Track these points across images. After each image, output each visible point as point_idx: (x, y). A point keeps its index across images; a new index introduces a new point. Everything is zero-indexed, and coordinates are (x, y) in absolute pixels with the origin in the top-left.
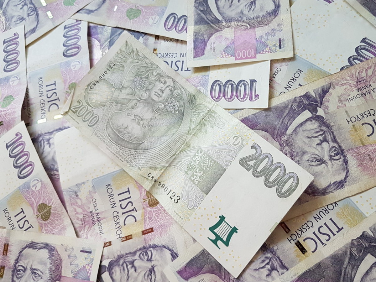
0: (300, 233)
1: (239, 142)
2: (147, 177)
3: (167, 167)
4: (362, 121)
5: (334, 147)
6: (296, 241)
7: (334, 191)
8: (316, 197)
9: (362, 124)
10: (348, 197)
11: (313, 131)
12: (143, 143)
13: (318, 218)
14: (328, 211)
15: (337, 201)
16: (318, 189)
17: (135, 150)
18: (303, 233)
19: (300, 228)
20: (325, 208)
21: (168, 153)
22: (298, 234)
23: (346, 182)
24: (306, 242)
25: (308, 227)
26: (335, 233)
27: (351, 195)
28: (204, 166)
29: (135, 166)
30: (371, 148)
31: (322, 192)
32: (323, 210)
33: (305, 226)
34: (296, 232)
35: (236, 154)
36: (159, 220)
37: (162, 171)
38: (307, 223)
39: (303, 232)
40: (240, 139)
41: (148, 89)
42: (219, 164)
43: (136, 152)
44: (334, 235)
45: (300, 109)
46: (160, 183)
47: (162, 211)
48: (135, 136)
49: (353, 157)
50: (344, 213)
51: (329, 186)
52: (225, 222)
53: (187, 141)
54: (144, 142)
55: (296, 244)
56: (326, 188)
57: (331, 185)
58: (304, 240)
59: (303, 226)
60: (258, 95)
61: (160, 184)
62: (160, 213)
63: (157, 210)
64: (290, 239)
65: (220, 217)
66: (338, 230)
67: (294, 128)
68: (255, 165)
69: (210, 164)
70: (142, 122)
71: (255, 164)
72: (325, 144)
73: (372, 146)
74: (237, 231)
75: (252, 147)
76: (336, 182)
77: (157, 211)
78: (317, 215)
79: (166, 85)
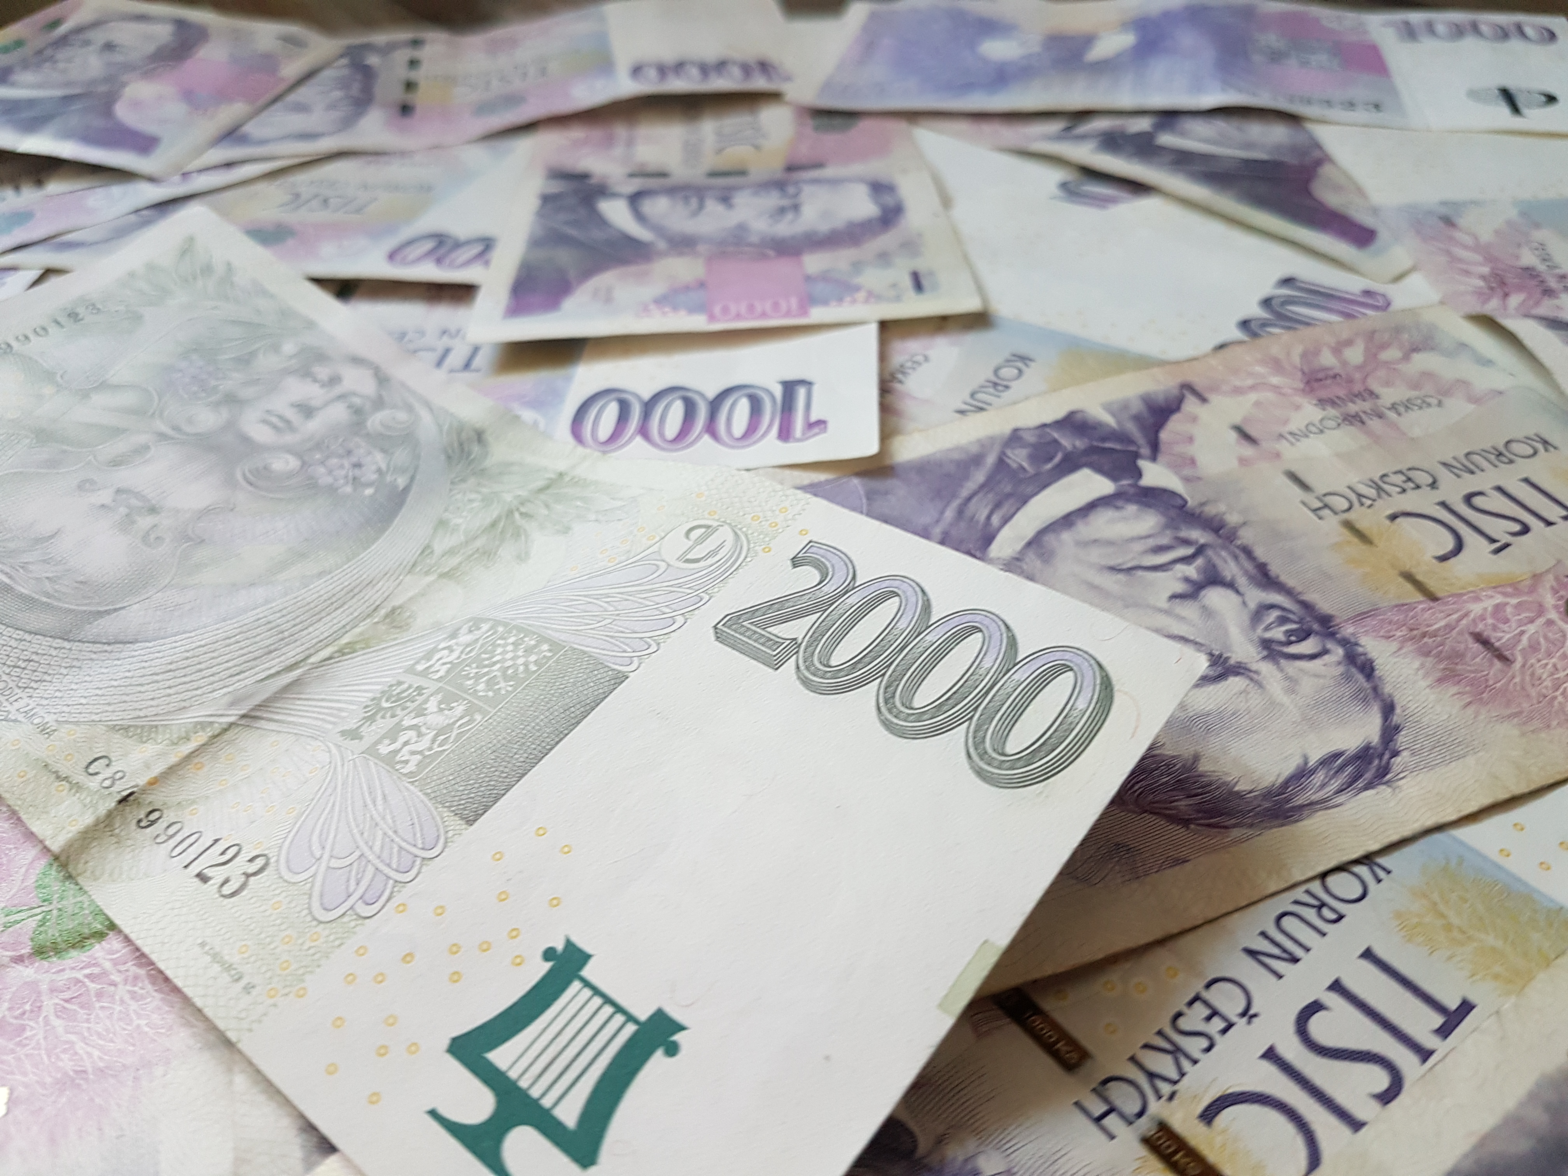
0: (1164, 1065)
1: (721, 546)
2: (80, 777)
3: (231, 725)
4: (1387, 507)
5: (1272, 607)
6: (1145, 1125)
7: (1341, 799)
8: (1236, 833)
9: (1393, 517)
10: (1440, 828)
11: (1138, 547)
12: (116, 610)
13: (1276, 951)
14: (1333, 910)
15: (1375, 846)
16: (1239, 795)
17: (58, 643)
18: (1186, 1064)
19: (1160, 1033)
20: (1308, 892)
21: (255, 659)
22: (1152, 1076)
23: (1395, 754)
24: (1224, 1131)
25: (1217, 1024)
26: (1429, 1041)
27: (1454, 817)
28: (478, 677)
29: (20, 717)
30: (1476, 608)
31: (1267, 805)
32: (1297, 902)
33: (1194, 1018)
34: (1133, 1059)
35: (697, 599)
36: (72, 1043)
37: (186, 748)
38: (1206, 995)
39: (1187, 1056)
40: (725, 534)
41: (231, 400)
42: (585, 653)
43: (54, 653)
44: (1425, 1054)
45: (1049, 466)
46: (156, 815)
47: (114, 984)
48: (81, 578)
49: (1394, 646)
50: (1442, 916)
51: (1302, 774)
52: (587, 984)
53: (397, 602)
54: (124, 608)
55: (1147, 1141)
56: (1286, 783)
57: (1313, 771)
58: (1209, 1115)
59: (1179, 1015)
60: (821, 423)
61: (153, 823)
62: (99, 995)
63: (79, 975)
64: (1098, 1108)
65: (549, 954)
66: (1438, 1020)
67: (1030, 533)
68: (814, 640)
69: (521, 661)
70: (145, 522)
71: (816, 636)
72: (1214, 596)
73: (1477, 599)
74: (676, 1037)
75: (796, 562)
76: (1337, 755)
77: (78, 981)
78: (1264, 934)
79: (338, 390)
